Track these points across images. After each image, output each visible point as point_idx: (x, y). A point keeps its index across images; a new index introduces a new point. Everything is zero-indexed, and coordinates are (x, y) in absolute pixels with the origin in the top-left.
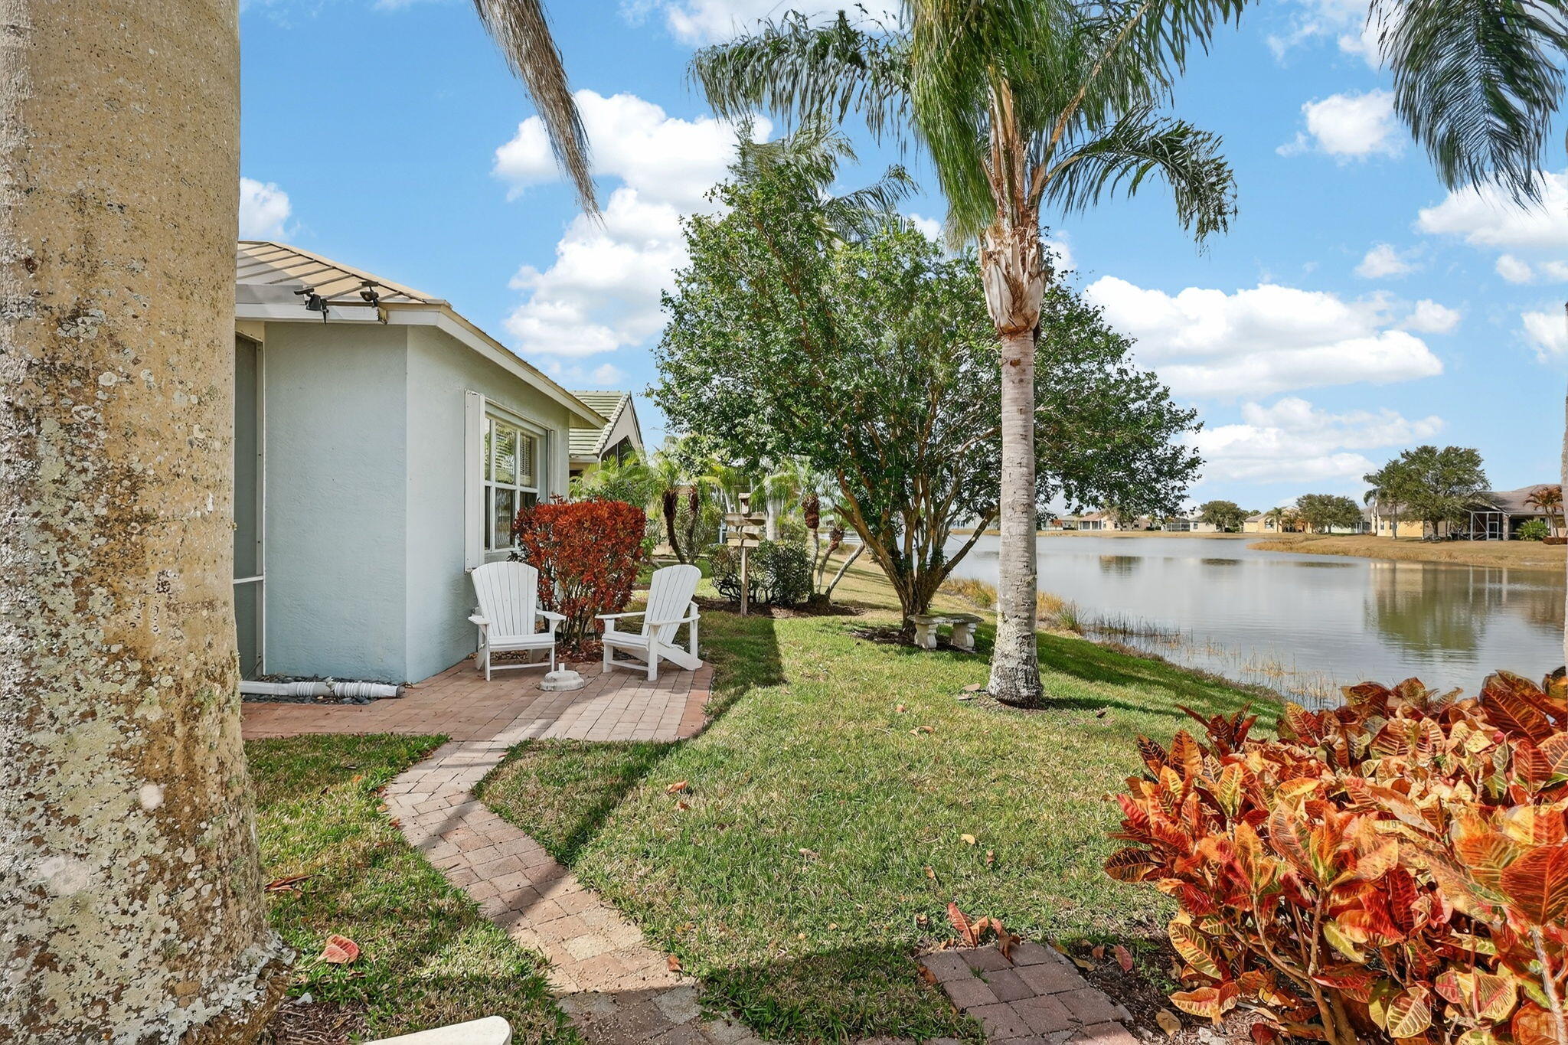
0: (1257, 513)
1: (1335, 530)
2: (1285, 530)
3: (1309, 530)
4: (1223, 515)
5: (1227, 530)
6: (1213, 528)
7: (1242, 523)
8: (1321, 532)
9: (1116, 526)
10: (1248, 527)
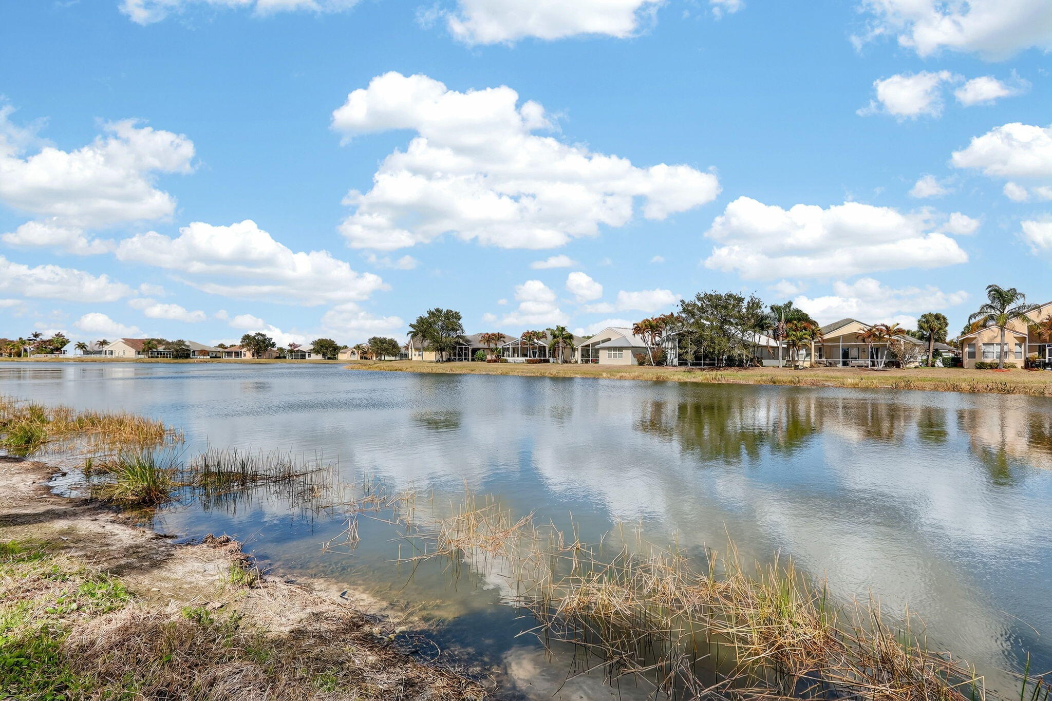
0: (346, 347)
1: (387, 358)
2: (361, 358)
3: (374, 359)
4: (327, 348)
5: (329, 358)
6: (320, 357)
7: (338, 354)
8: (380, 360)
9: (253, 356)
10: (341, 357)
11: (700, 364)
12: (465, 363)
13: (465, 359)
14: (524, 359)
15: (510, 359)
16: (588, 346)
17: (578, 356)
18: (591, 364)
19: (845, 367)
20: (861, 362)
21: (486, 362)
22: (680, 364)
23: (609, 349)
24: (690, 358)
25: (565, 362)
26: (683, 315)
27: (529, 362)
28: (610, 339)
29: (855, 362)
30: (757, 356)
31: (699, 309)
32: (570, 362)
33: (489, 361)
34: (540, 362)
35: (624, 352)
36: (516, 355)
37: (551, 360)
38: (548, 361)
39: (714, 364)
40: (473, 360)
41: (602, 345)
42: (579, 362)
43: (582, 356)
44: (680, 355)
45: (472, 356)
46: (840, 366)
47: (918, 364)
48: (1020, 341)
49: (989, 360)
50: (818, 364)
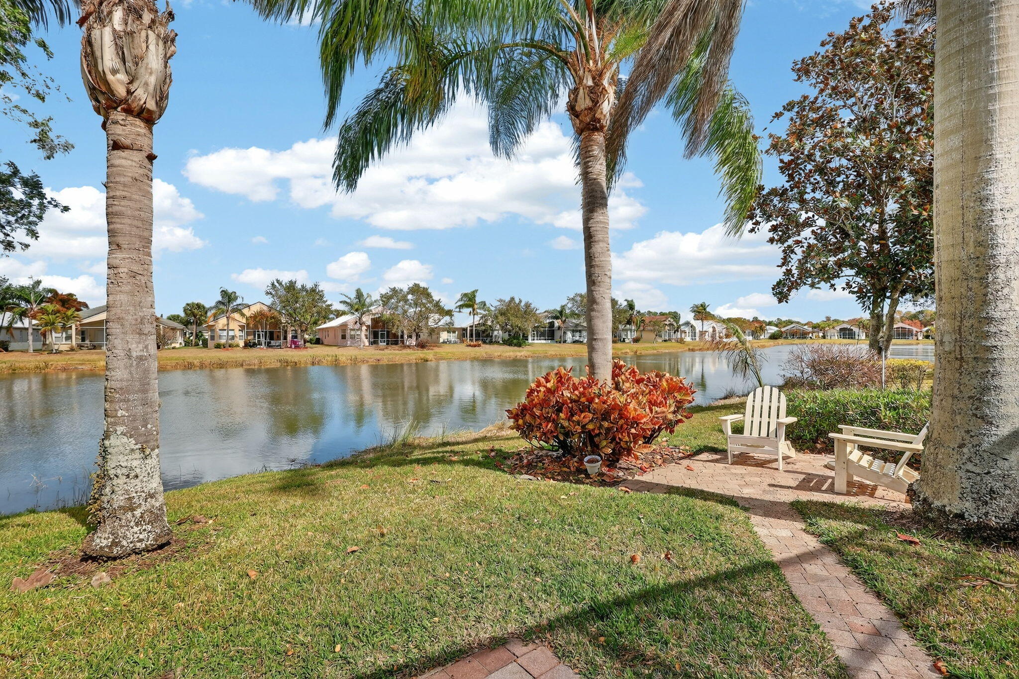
47: (177, 345)
48: (242, 328)
49: (223, 341)
50: (80, 347)
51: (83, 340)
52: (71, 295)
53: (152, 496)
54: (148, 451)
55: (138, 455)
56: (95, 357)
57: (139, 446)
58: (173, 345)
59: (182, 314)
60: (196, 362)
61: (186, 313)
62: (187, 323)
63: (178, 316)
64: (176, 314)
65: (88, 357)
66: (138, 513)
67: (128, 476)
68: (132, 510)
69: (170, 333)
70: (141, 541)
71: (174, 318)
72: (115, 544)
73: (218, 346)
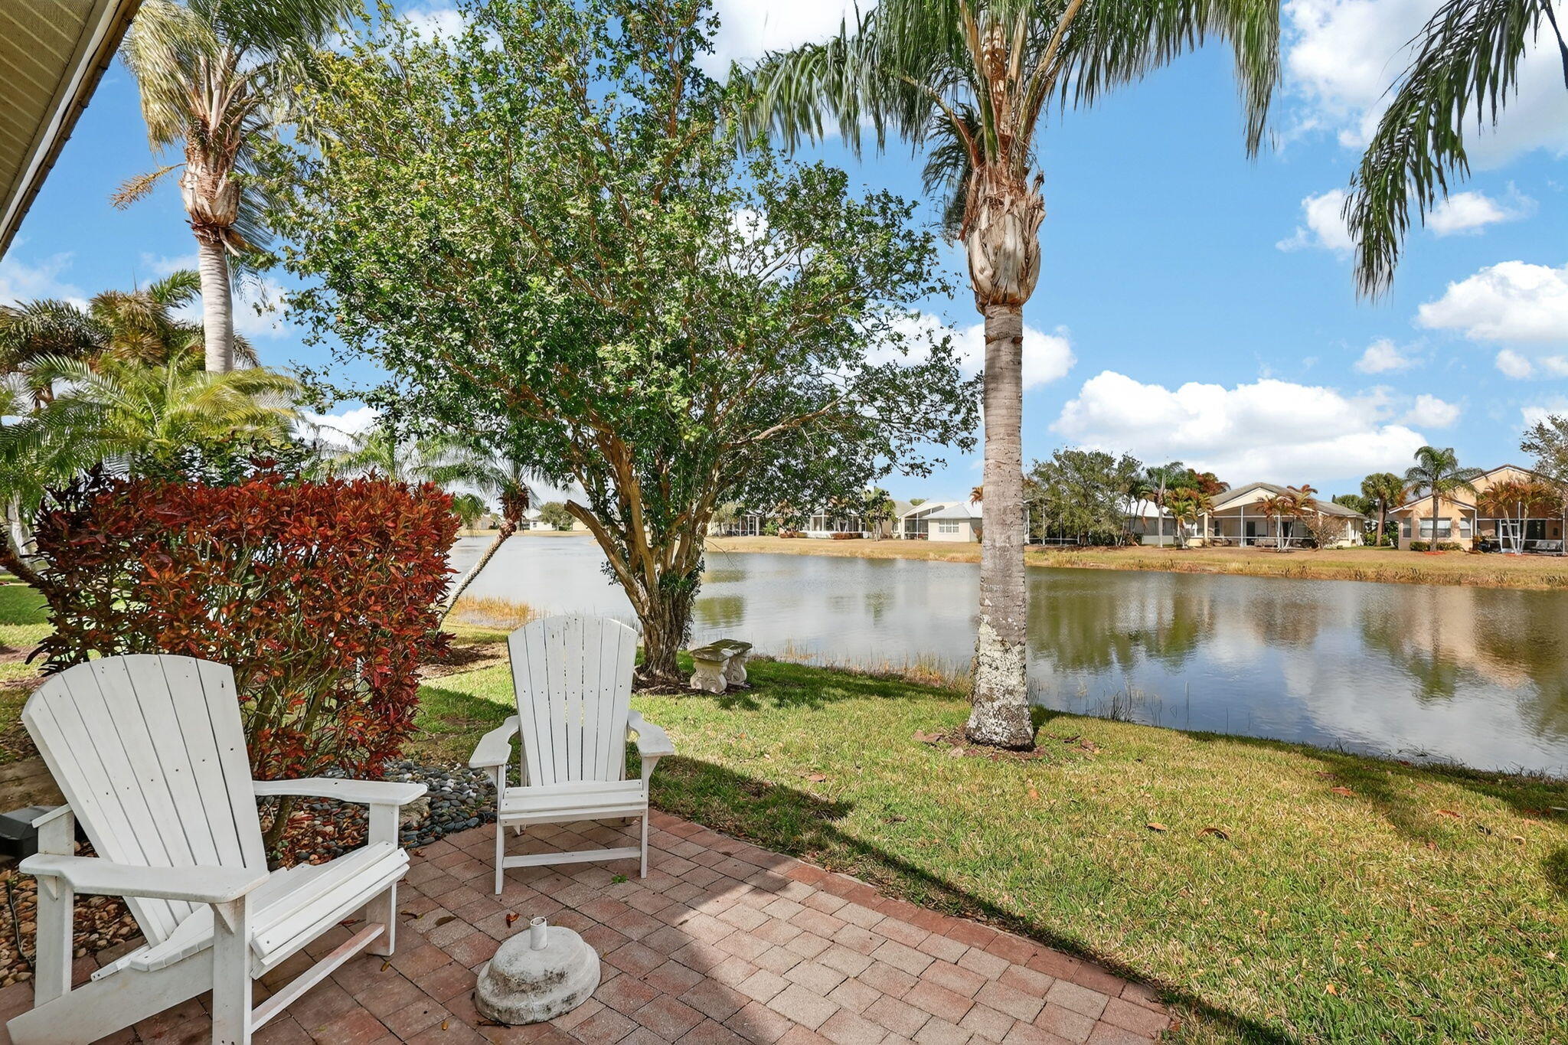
5: (561, 529)
11: (1057, 542)
12: (750, 537)
13: (751, 533)
14: (828, 533)
15: (811, 533)
16: (914, 516)
17: (901, 528)
18: (918, 541)
19: (1250, 547)
20: (1270, 540)
21: (778, 538)
22: (1032, 542)
23: (940, 521)
24: (1042, 534)
25: (885, 537)
26: (1036, 479)
27: (837, 537)
28: (941, 508)
29: (1261, 540)
30: (1134, 532)
31: (1056, 470)
32: (891, 537)
33: (783, 536)
34: (851, 537)
35: (961, 525)
36: (818, 528)
37: (865, 534)
38: (860, 536)
39: (1075, 542)
40: (762, 534)
41: (931, 516)
42: (903, 537)
43: (907, 528)
44: (1031, 530)
45: (761, 528)
46: (1243, 545)
47: (1346, 544)
48: (1468, 515)
49: (1427, 539)
50: (1213, 542)
51: (1217, 533)
52: (1208, 474)
53: (1011, 693)
54: (1008, 645)
55: (998, 646)
56: (1228, 556)
57: (1000, 638)
58: (1340, 543)
59: (1360, 495)
60: (1370, 572)
61: (1366, 493)
62: (1368, 509)
63: (1353, 498)
64: (1351, 493)
65: (1219, 556)
66: (996, 704)
67: (990, 666)
68: (993, 700)
69: (1335, 524)
70: (996, 734)
71: (1345, 501)
72: (978, 729)
73: (1417, 547)
